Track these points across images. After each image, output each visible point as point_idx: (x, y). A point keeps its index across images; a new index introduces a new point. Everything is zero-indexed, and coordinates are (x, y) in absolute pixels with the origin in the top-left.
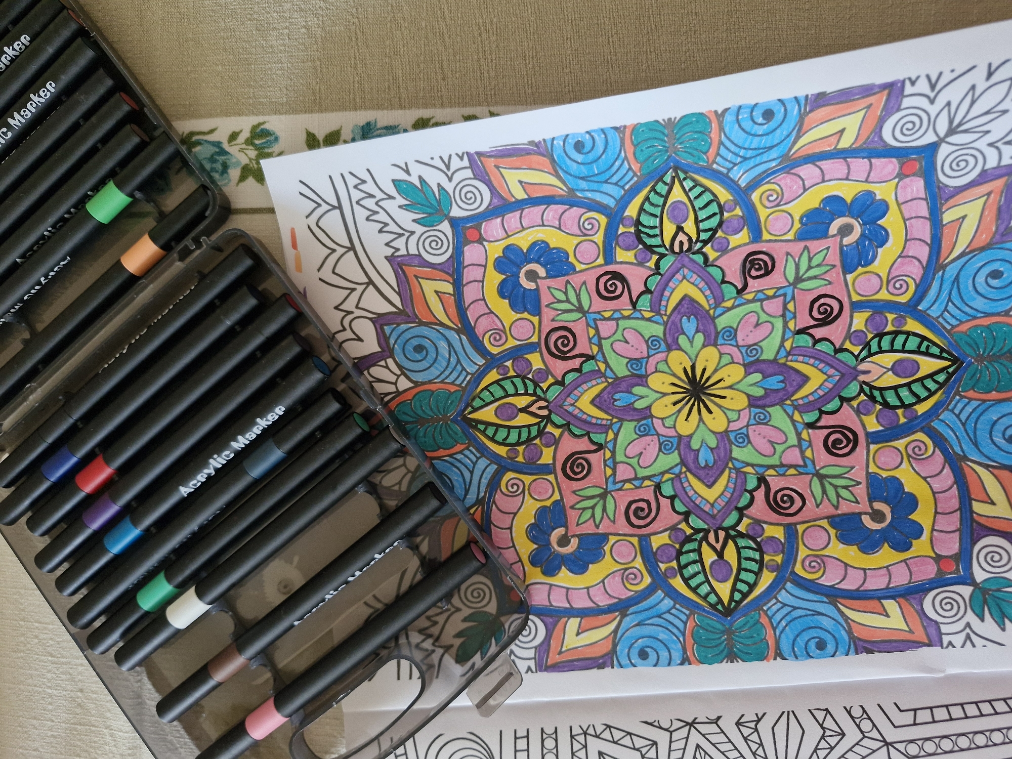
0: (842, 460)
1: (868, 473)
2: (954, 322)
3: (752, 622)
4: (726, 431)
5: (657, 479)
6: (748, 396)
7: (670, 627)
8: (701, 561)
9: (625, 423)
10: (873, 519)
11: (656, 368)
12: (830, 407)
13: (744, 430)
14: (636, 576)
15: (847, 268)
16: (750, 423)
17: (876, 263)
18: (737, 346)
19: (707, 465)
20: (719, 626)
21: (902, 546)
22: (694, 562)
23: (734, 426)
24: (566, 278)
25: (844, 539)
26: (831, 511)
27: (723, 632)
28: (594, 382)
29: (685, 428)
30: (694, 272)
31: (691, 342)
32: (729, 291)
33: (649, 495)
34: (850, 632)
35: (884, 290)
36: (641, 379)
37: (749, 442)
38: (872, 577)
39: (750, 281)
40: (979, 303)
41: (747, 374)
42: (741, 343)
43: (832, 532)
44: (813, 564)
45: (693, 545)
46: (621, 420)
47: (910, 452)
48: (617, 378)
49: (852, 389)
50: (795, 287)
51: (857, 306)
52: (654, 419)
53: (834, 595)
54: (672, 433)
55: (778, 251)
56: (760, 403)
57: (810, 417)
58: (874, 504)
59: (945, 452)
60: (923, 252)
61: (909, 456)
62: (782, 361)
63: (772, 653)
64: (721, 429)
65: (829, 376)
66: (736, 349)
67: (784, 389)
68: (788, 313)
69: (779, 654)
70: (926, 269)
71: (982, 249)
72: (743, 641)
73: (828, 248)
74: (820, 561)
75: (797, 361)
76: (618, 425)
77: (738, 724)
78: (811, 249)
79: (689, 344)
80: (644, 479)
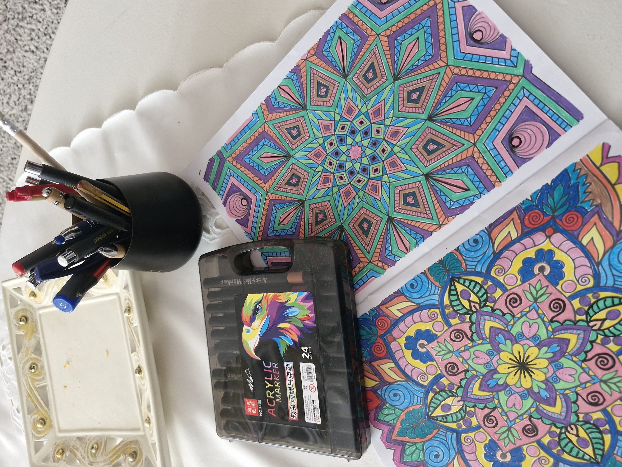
0: (446, 362)
1: (434, 360)
2: (440, 433)
3: (441, 280)
4: (499, 354)
5: (516, 319)
6: (499, 373)
7: (471, 259)
8: (476, 294)
9: (546, 337)
10: (423, 344)
11: (548, 369)
13: (492, 358)
14: (498, 272)
15: (492, 441)
16: (491, 362)
17: (483, 447)
19: (498, 335)
20: (452, 271)
21: (408, 338)
22: (478, 292)
23: (496, 358)
25: (428, 331)
26: (439, 340)
27: (449, 270)
28: (574, 350)
29: (517, 348)
30: (557, 418)
31: (538, 387)
32: (536, 415)
33: (515, 311)
34: (406, 296)
35: (473, 436)
36: (551, 361)
37: (486, 353)
38: (411, 322)
39: (529, 423)
41: (505, 382)
42: (516, 394)
43: (434, 332)
44: (433, 316)
45: (483, 299)
46: (549, 338)
47: (425, 375)
48: (564, 356)
49: (460, 393)
50: (508, 426)
51: (479, 427)
52: (534, 345)
53: (420, 308)
54: (522, 343)
55: (525, 440)
56: (492, 372)
57: (469, 375)
58: (426, 350)
59: (414, 381)
60: (468, 456)
61: (425, 374)
62: (494, 393)
63: (427, 273)
64: (502, 354)
65: (472, 394)
66: (517, 391)
67: (487, 382)
68: (504, 414)
69: (424, 273)
70: (463, 450)
72: (440, 271)
73: (506, 447)
74: (432, 319)
75: (489, 395)
76: (549, 335)
78: (512, 445)
79: (539, 385)
80: (522, 317)
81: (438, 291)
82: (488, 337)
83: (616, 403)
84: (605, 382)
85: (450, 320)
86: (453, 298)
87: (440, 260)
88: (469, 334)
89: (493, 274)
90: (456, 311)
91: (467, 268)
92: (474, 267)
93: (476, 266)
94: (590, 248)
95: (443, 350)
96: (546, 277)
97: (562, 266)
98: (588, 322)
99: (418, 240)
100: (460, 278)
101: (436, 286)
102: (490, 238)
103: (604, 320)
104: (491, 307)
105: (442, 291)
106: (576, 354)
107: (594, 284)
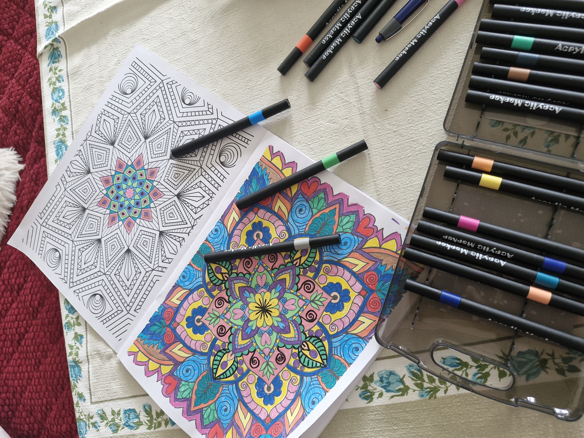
0: (217, 327)
1: (209, 329)
2: (224, 388)
3: (202, 266)
4: (248, 306)
5: (252, 276)
6: (251, 321)
7: (216, 244)
8: (224, 267)
9: (272, 282)
10: (199, 319)
11: (279, 305)
12: (231, 337)
13: (244, 310)
14: (234, 247)
15: (259, 379)
16: (244, 314)
17: (254, 387)
18: (265, 332)
19: (244, 292)
21: (188, 319)
22: (225, 265)
23: (247, 309)
24: (325, 306)
26: (209, 311)
28: (290, 285)
29: (258, 296)
30: (294, 341)
31: (277, 321)
32: (281, 345)
33: (250, 270)
34: (181, 286)
35: (246, 381)
36: (279, 298)
37: (240, 309)
38: (188, 305)
39: (278, 352)
40: (223, 399)
41: (257, 326)
45: (229, 269)
46: (274, 282)
47: (205, 344)
48: (285, 292)
49: (230, 348)
50: (267, 361)
51: (248, 371)
52: (267, 291)
53: (191, 291)
54: (259, 292)
55: (280, 368)
56: (247, 322)
57: (233, 330)
58: (202, 323)
59: (199, 352)
60: (247, 400)
62: (252, 338)
63: (192, 263)
64: (250, 305)
65: (238, 345)
66: (265, 330)
67: (245, 331)
68: (262, 353)
69: (190, 265)
70: (242, 396)
71: (234, 414)
72: (199, 259)
73: (269, 380)
74: (201, 296)
75: (249, 342)
76: (273, 280)
77: (184, 239)
78: (272, 375)
79: (277, 320)
80: (255, 273)
81: (201, 274)
82: (239, 296)
83: (323, 314)
84: (313, 301)
85: (212, 292)
86: (211, 275)
87: (197, 251)
88: (227, 298)
90: (215, 285)
92: (219, 248)
94: (280, 213)
95: (213, 318)
96: (261, 240)
97: (269, 230)
98: (292, 262)
101: (199, 271)
102: (224, 225)
103: (300, 258)
104: (235, 273)
105: (203, 273)
106: (291, 288)
107: (289, 235)
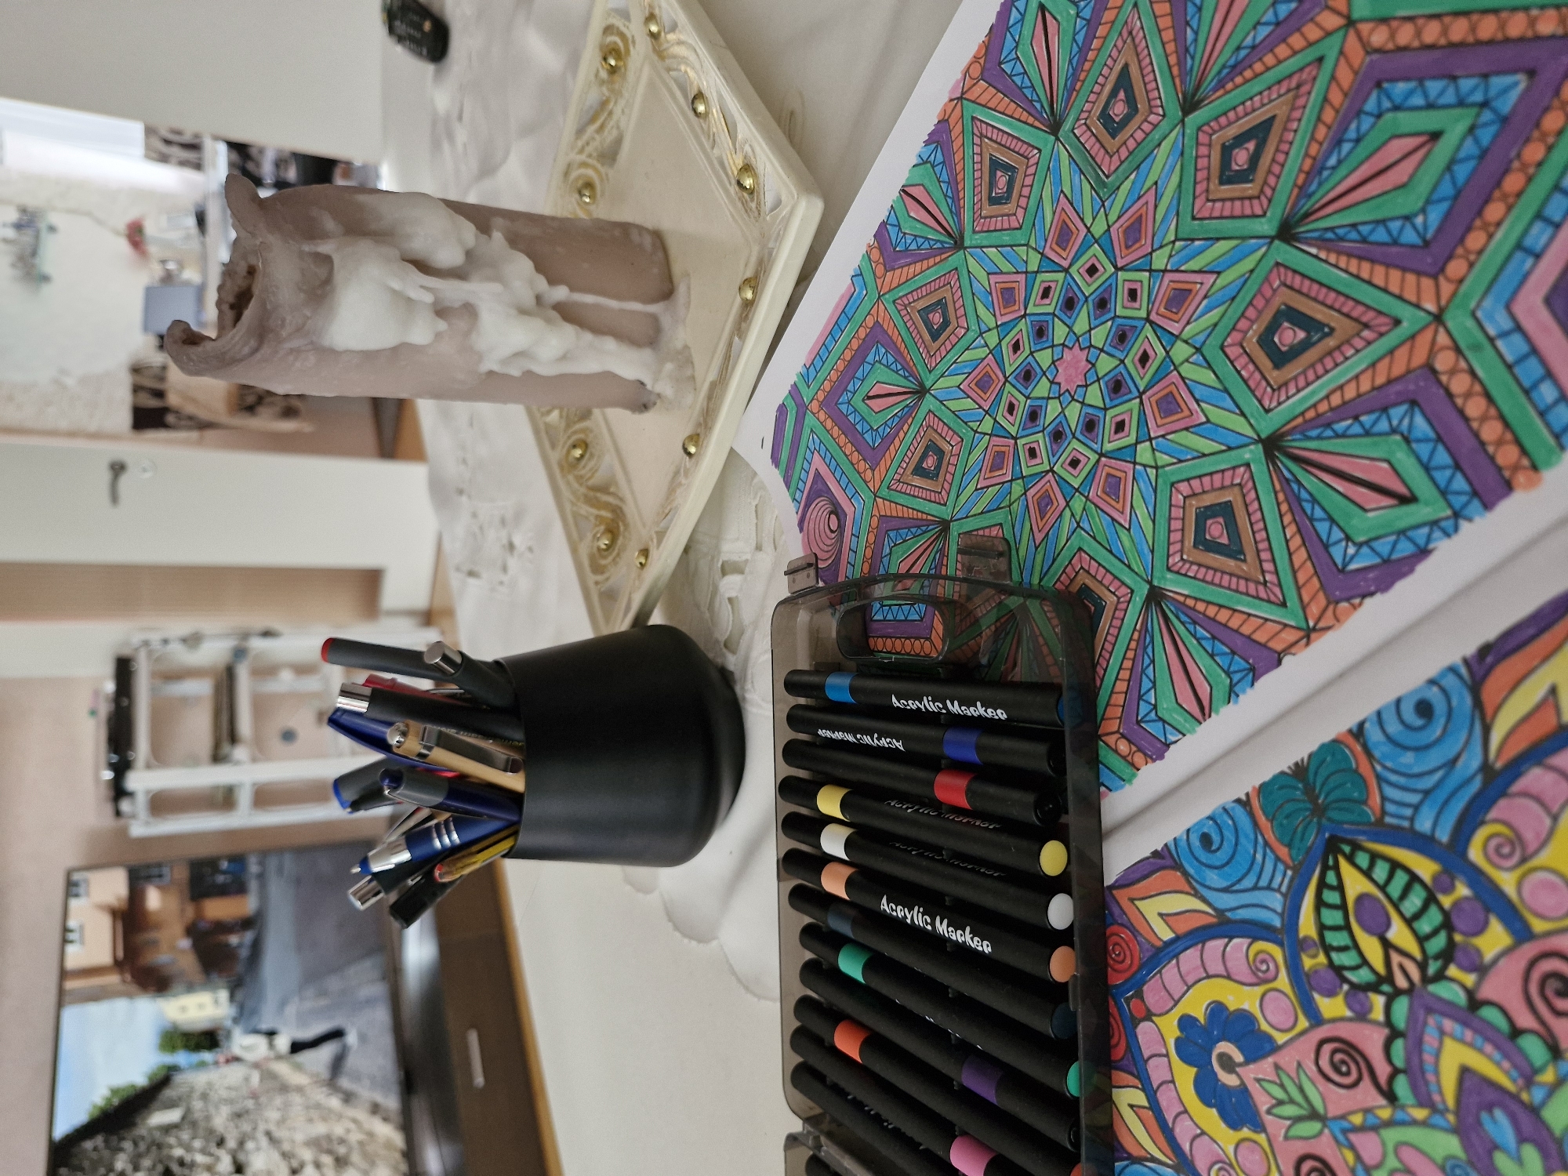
3: (1297, 841)
7: (1402, 780)
14: (1499, 853)
19: (1492, 1114)
20: (1335, 816)
25: (1246, 1017)
27: (1325, 808)
34: (1185, 874)
43: (1265, 1026)
44: (1264, 967)
45: (1434, 946)
53: (1224, 928)
63: (1255, 803)
72: (1294, 806)
74: (1260, 975)
81: (1283, 879)
82: (1450, 1102)
85: (1316, 996)
86: (1329, 917)
87: (1296, 764)
88: (1383, 1070)
89: (1475, 854)
90: (1338, 970)
91: (1384, 812)
92: (1408, 812)
93: (1416, 808)
99: (1236, 677)
100: (1356, 847)
101: (1278, 859)
102: (1478, 703)
104: (1465, 988)
105: (1296, 881)
